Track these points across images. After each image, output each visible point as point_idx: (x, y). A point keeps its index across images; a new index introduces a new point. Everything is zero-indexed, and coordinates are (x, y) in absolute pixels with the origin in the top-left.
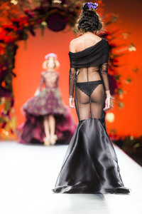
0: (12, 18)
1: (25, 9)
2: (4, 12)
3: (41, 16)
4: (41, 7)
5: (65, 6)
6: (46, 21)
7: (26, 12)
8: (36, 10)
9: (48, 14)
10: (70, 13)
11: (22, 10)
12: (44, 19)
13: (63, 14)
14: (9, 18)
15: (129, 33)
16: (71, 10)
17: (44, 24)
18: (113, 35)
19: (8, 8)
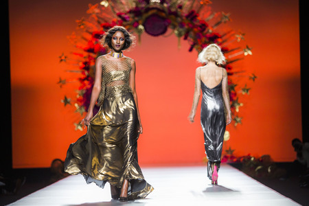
0: (103, 23)
1: (117, 12)
2: (94, 15)
3: (137, 19)
4: (137, 7)
5: (165, 5)
6: (143, 25)
7: (119, 15)
8: (130, 12)
9: (145, 16)
10: (171, 13)
11: (115, 12)
12: (140, 22)
13: (164, 14)
14: (99, 22)
15: (243, 35)
16: (173, 10)
17: (141, 27)
18: (224, 38)
19: (97, 11)
